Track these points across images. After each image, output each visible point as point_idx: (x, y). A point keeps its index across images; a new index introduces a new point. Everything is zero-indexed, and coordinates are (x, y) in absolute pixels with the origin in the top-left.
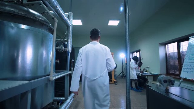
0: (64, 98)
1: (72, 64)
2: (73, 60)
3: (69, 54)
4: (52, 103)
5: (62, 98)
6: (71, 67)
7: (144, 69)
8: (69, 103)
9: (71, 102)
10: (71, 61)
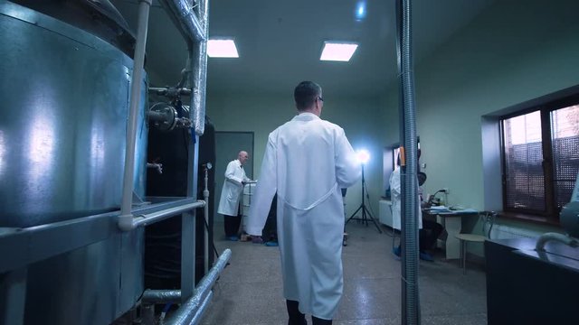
0: (179, 293)
1: (206, 179)
2: (209, 166)
3: (197, 138)
4: (139, 311)
5: (171, 293)
6: (204, 189)
7: (432, 198)
8: (197, 308)
9: (202, 307)
10: (204, 168)
